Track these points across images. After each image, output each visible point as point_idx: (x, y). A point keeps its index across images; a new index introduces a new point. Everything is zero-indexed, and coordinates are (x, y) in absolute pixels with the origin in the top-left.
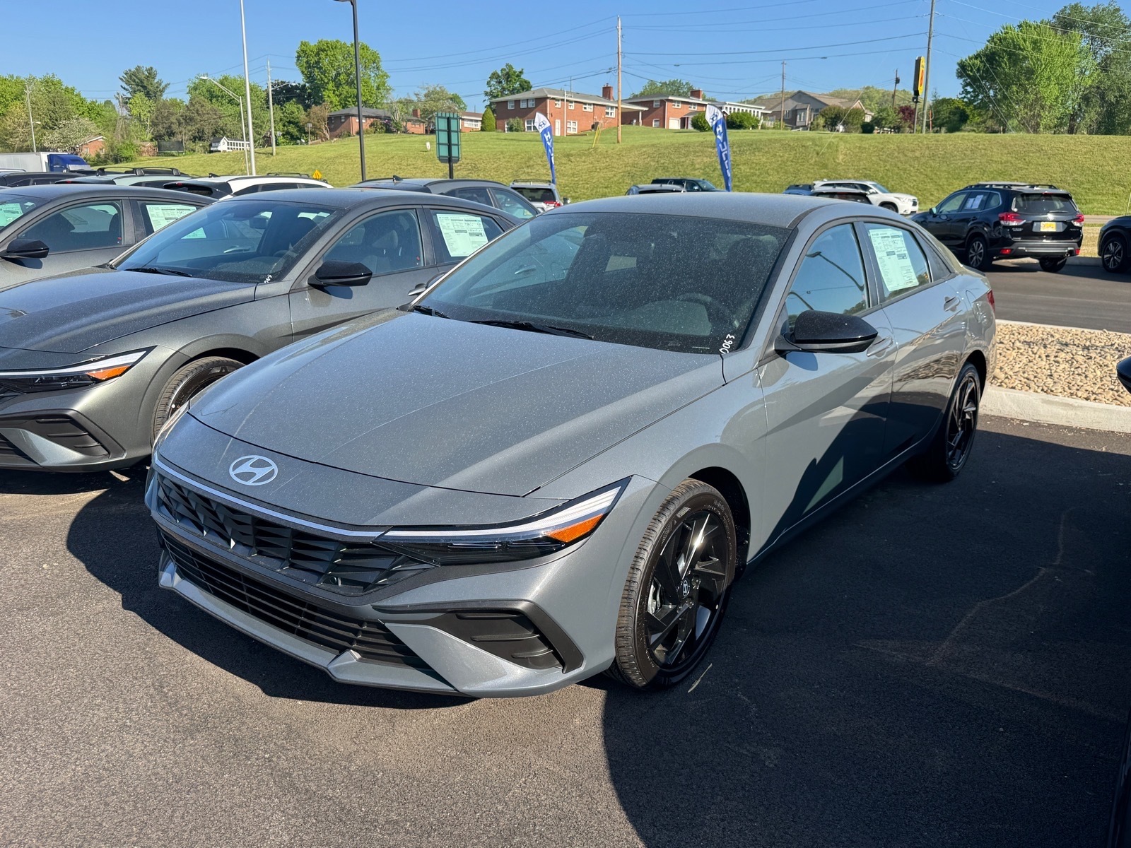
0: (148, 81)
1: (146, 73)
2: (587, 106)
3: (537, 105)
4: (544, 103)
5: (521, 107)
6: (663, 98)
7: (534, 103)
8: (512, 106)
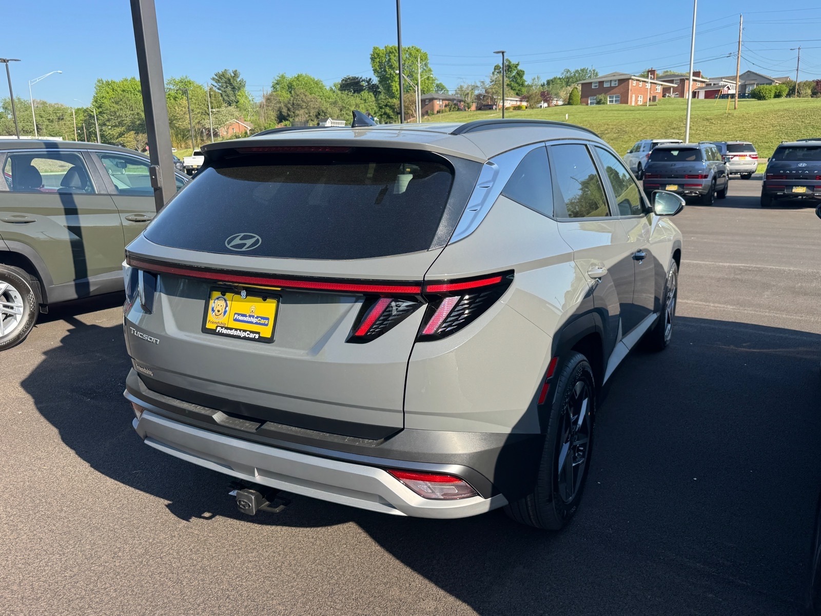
0: (234, 80)
1: (233, 75)
2: (647, 84)
3: (619, 85)
4: (627, 82)
5: (605, 86)
6: (684, 78)
7: (617, 82)
8: (596, 86)
